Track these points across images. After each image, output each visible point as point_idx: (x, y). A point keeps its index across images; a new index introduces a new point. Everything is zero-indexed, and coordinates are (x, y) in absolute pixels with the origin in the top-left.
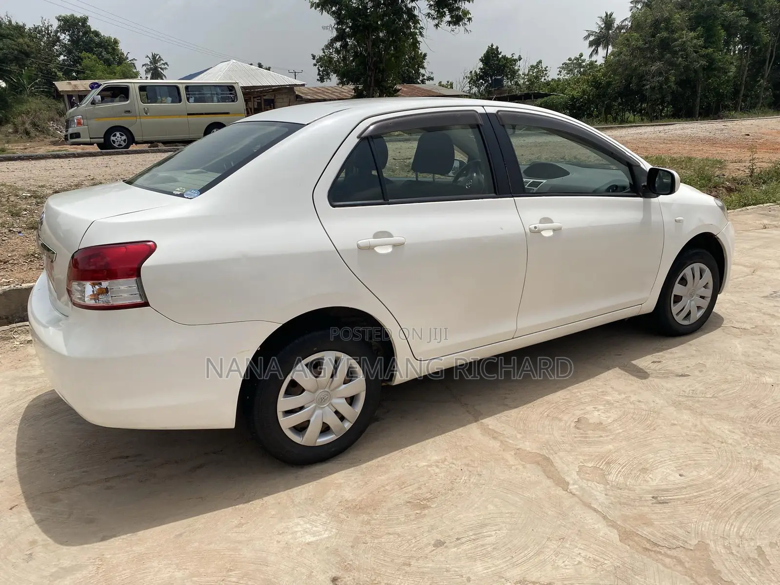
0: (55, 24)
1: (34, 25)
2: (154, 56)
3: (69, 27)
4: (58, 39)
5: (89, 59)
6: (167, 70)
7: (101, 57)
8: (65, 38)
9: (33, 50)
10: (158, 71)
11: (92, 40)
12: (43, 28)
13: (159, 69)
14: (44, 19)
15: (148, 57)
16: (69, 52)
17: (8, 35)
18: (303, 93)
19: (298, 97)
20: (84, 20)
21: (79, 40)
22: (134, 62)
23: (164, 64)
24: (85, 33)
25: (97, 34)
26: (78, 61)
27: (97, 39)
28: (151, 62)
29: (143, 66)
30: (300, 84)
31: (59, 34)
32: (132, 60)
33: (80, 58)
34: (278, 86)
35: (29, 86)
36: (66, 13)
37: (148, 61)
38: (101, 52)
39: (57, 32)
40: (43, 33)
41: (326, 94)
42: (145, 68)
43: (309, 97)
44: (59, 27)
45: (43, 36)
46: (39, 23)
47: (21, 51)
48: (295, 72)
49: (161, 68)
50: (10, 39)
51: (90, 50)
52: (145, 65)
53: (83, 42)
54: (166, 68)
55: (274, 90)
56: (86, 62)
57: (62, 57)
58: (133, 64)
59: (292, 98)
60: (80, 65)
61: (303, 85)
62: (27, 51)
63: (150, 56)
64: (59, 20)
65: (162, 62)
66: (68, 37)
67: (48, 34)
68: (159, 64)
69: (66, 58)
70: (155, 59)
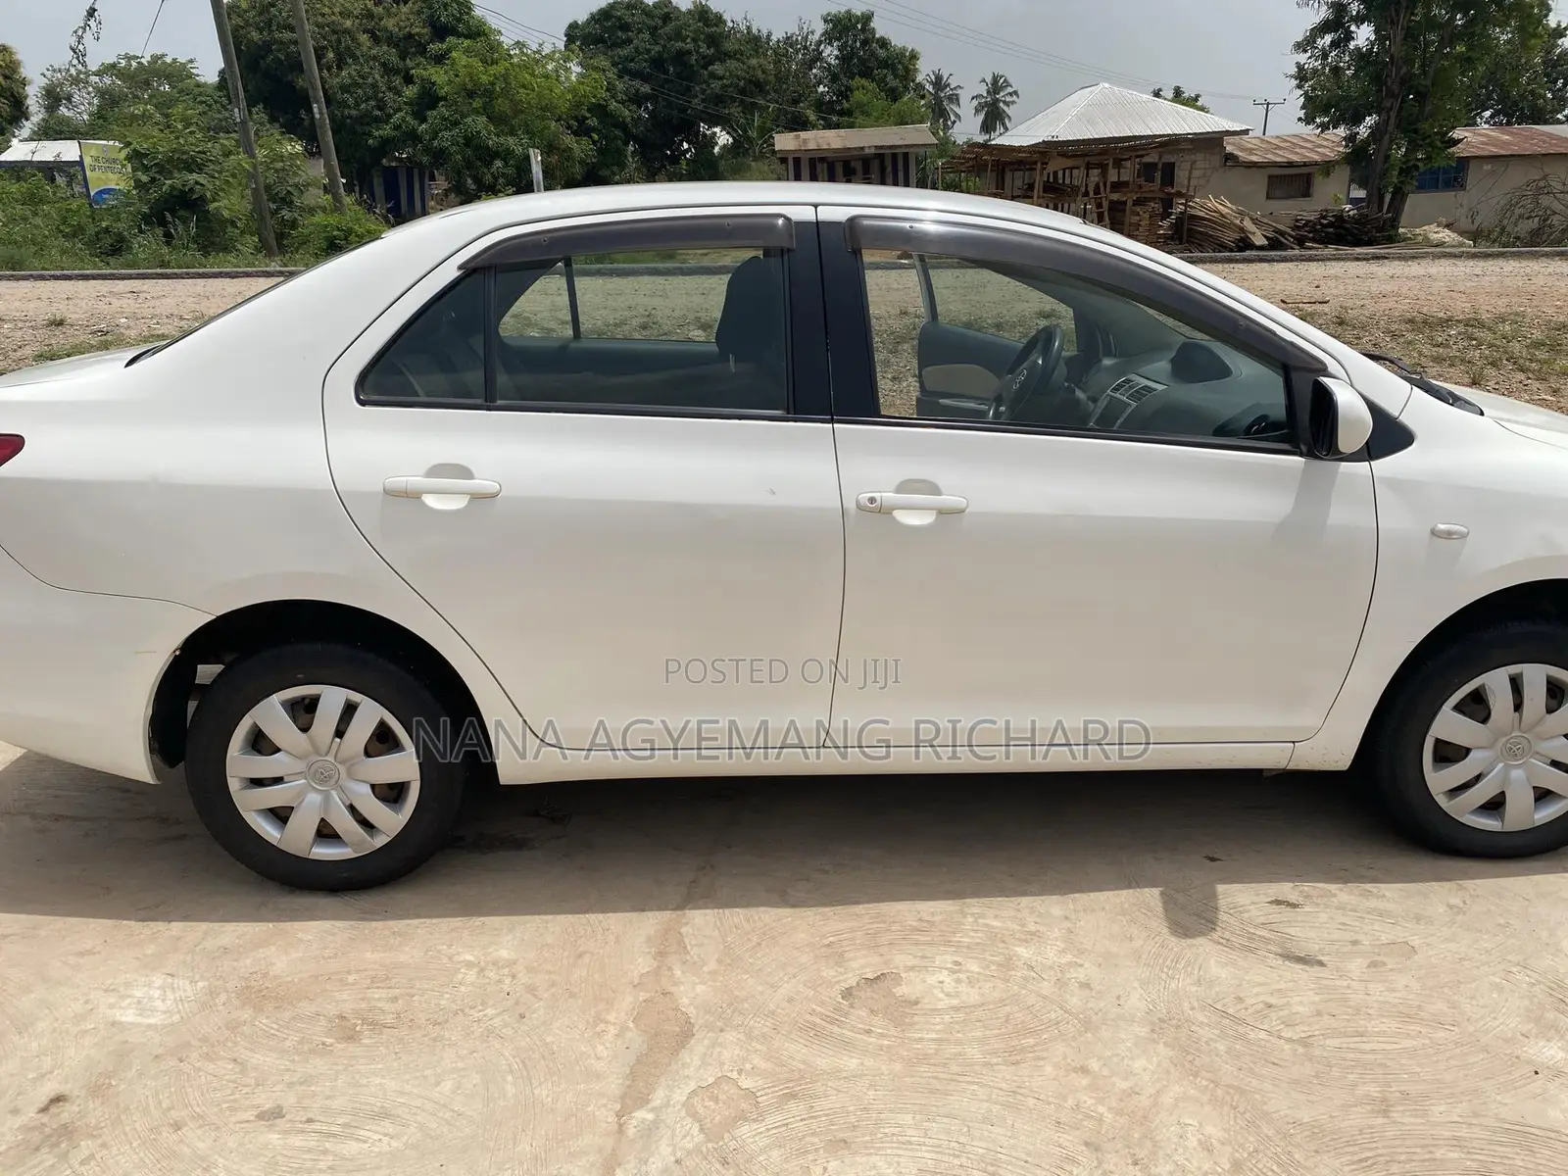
0: (819, 28)
1: (786, 33)
2: (995, 79)
3: (840, 33)
4: (818, 57)
5: (864, 91)
6: (1015, 105)
7: (883, 85)
8: (831, 53)
9: (772, 78)
10: (998, 108)
11: (873, 54)
12: (800, 38)
13: (1001, 104)
14: (803, 21)
15: (984, 81)
16: (834, 78)
17: (735, 54)
18: (1243, 150)
19: (1230, 158)
20: (867, 18)
21: (853, 54)
22: (959, 91)
23: (1011, 94)
24: (865, 43)
25: (884, 43)
26: (844, 94)
27: (882, 53)
28: (988, 92)
29: (973, 98)
30: (1238, 129)
31: (822, 47)
32: (955, 88)
33: (849, 89)
34: (1168, 135)
35: (760, 142)
36: (837, 8)
37: (983, 90)
38: (885, 76)
39: (820, 43)
40: (799, 46)
41: (1297, 150)
42: (975, 103)
43: (1254, 158)
44: (825, 33)
45: (797, 51)
46: (793, 29)
47: (751, 81)
48: (1268, 104)
49: (1005, 102)
50: (738, 60)
51: (866, 73)
52: (976, 97)
53: (859, 58)
54: (1013, 102)
55: (1162, 145)
56: (858, 96)
57: (821, 89)
58: (957, 95)
59: (1217, 160)
60: (848, 101)
61: (1246, 132)
62: (761, 80)
63: (989, 80)
64: (826, 21)
65: (1010, 90)
66: (836, 52)
67: (805, 48)
68: (1002, 94)
69: (826, 89)
70: (997, 85)
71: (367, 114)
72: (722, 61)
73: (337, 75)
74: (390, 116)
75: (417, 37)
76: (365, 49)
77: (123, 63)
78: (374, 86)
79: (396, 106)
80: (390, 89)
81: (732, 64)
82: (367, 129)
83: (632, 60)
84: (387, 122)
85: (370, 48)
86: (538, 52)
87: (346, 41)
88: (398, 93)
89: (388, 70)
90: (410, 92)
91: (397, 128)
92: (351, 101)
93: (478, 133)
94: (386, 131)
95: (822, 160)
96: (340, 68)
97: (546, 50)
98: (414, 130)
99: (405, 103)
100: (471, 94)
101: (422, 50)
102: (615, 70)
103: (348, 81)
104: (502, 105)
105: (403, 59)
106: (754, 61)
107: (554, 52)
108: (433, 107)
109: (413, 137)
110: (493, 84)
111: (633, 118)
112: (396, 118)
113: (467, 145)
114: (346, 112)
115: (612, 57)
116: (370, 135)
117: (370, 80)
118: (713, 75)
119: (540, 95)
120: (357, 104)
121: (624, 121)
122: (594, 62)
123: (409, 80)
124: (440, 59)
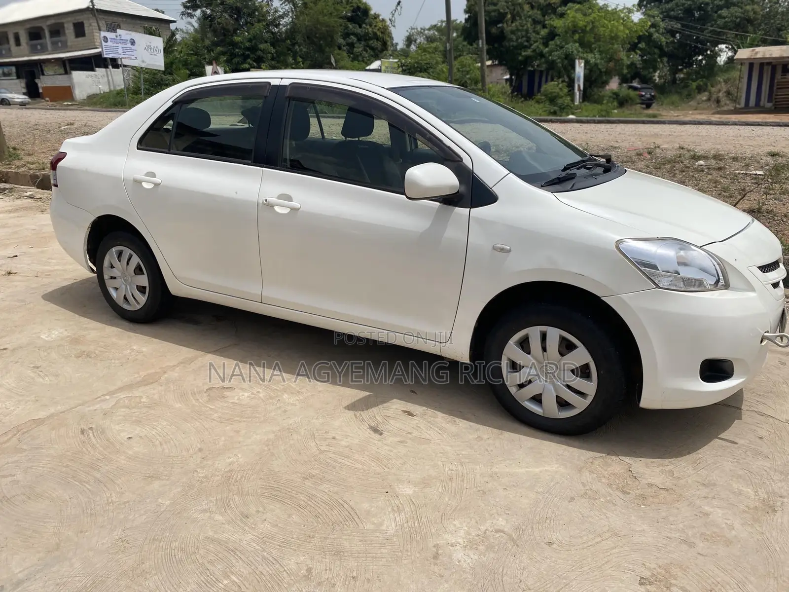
47: (744, 19)
50: (739, 7)
62: (752, 18)
71: (521, 44)
72: (728, 8)
73: (511, 26)
74: (531, 45)
75: (553, 5)
76: (525, 12)
77: (439, 24)
78: (527, 31)
79: (535, 40)
80: (534, 32)
81: (733, 9)
82: (519, 51)
83: (673, 10)
84: (529, 48)
85: (528, 12)
86: (616, 9)
87: (518, 8)
88: (538, 33)
89: (535, 22)
90: (544, 32)
91: (534, 51)
92: (514, 38)
93: (572, 52)
94: (529, 52)
95: (769, 64)
96: (512, 22)
97: (620, 8)
98: (542, 52)
99: (540, 38)
100: (574, 32)
101: (554, 11)
102: (661, 16)
103: (514, 28)
104: (590, 38)
105: (544, 16)
106: (748, 8)
107: (624, 9)
108: (553, 39)
109: (542, 55)
110: (586, 26)
111: (667, 43)
112: (534, 46)
113: (566, 58)
114: (511, 44)
115: (662, 9)
116: (520, 54)
117: (525, 27)
118: (720, 17)
119: (611, 31)
120: (517, 40)
121: (661, 44)
122: (650, 13)
123: (544, 27)
124: (562, 15)
